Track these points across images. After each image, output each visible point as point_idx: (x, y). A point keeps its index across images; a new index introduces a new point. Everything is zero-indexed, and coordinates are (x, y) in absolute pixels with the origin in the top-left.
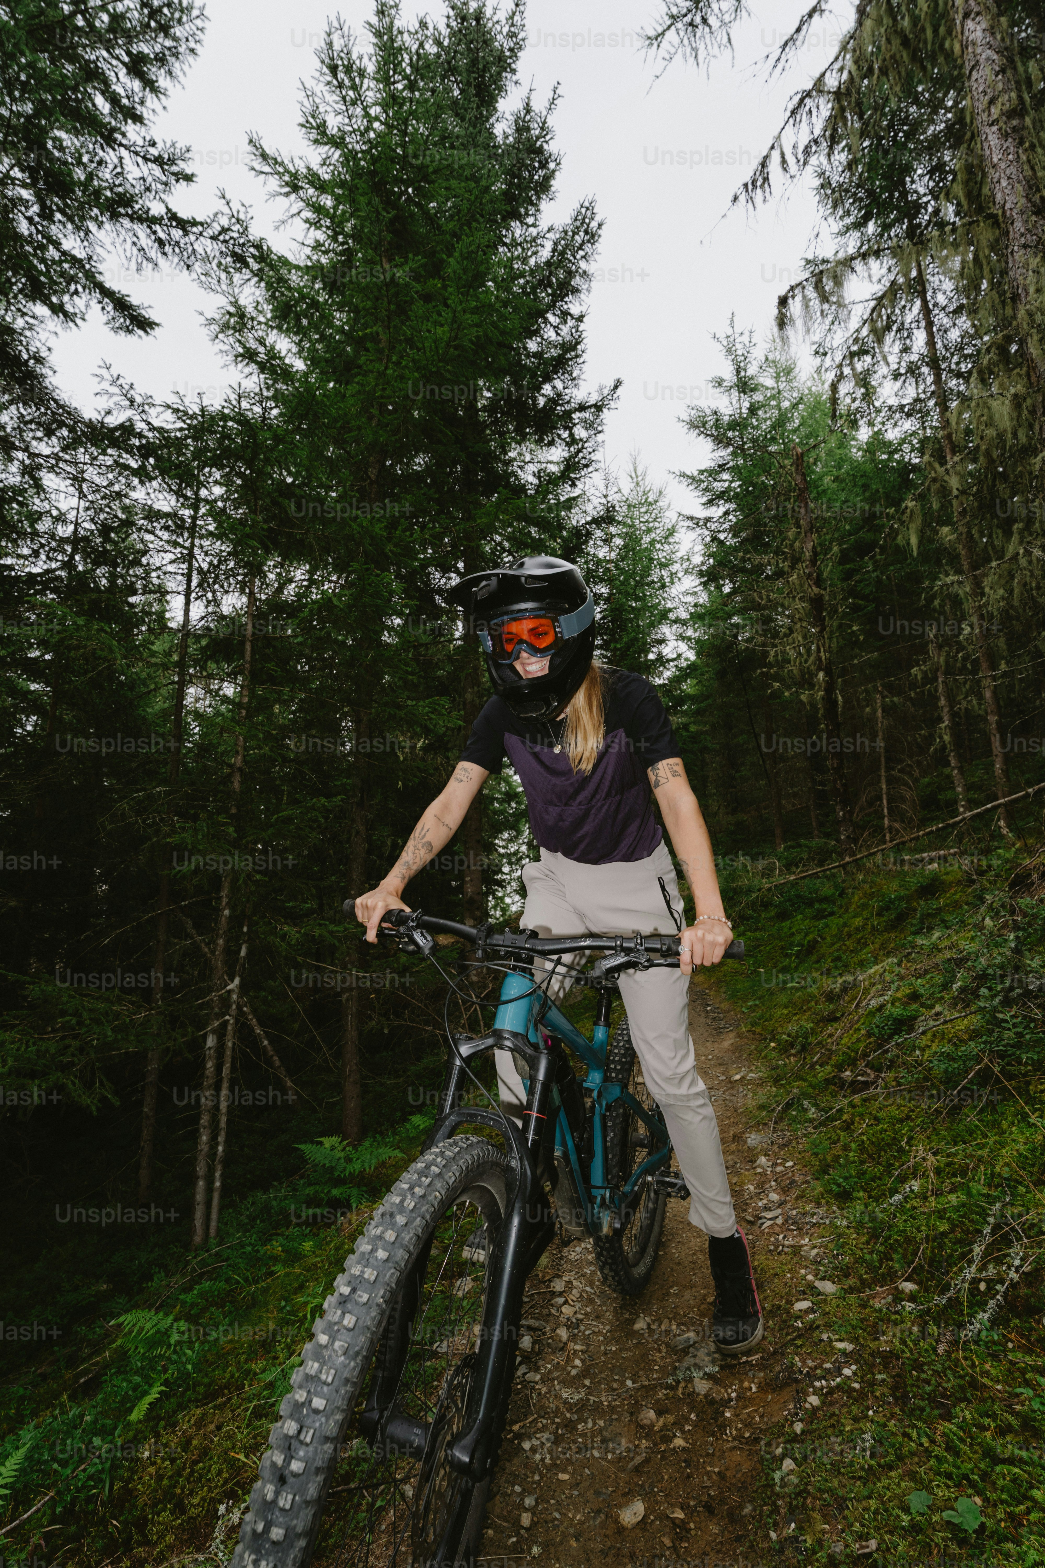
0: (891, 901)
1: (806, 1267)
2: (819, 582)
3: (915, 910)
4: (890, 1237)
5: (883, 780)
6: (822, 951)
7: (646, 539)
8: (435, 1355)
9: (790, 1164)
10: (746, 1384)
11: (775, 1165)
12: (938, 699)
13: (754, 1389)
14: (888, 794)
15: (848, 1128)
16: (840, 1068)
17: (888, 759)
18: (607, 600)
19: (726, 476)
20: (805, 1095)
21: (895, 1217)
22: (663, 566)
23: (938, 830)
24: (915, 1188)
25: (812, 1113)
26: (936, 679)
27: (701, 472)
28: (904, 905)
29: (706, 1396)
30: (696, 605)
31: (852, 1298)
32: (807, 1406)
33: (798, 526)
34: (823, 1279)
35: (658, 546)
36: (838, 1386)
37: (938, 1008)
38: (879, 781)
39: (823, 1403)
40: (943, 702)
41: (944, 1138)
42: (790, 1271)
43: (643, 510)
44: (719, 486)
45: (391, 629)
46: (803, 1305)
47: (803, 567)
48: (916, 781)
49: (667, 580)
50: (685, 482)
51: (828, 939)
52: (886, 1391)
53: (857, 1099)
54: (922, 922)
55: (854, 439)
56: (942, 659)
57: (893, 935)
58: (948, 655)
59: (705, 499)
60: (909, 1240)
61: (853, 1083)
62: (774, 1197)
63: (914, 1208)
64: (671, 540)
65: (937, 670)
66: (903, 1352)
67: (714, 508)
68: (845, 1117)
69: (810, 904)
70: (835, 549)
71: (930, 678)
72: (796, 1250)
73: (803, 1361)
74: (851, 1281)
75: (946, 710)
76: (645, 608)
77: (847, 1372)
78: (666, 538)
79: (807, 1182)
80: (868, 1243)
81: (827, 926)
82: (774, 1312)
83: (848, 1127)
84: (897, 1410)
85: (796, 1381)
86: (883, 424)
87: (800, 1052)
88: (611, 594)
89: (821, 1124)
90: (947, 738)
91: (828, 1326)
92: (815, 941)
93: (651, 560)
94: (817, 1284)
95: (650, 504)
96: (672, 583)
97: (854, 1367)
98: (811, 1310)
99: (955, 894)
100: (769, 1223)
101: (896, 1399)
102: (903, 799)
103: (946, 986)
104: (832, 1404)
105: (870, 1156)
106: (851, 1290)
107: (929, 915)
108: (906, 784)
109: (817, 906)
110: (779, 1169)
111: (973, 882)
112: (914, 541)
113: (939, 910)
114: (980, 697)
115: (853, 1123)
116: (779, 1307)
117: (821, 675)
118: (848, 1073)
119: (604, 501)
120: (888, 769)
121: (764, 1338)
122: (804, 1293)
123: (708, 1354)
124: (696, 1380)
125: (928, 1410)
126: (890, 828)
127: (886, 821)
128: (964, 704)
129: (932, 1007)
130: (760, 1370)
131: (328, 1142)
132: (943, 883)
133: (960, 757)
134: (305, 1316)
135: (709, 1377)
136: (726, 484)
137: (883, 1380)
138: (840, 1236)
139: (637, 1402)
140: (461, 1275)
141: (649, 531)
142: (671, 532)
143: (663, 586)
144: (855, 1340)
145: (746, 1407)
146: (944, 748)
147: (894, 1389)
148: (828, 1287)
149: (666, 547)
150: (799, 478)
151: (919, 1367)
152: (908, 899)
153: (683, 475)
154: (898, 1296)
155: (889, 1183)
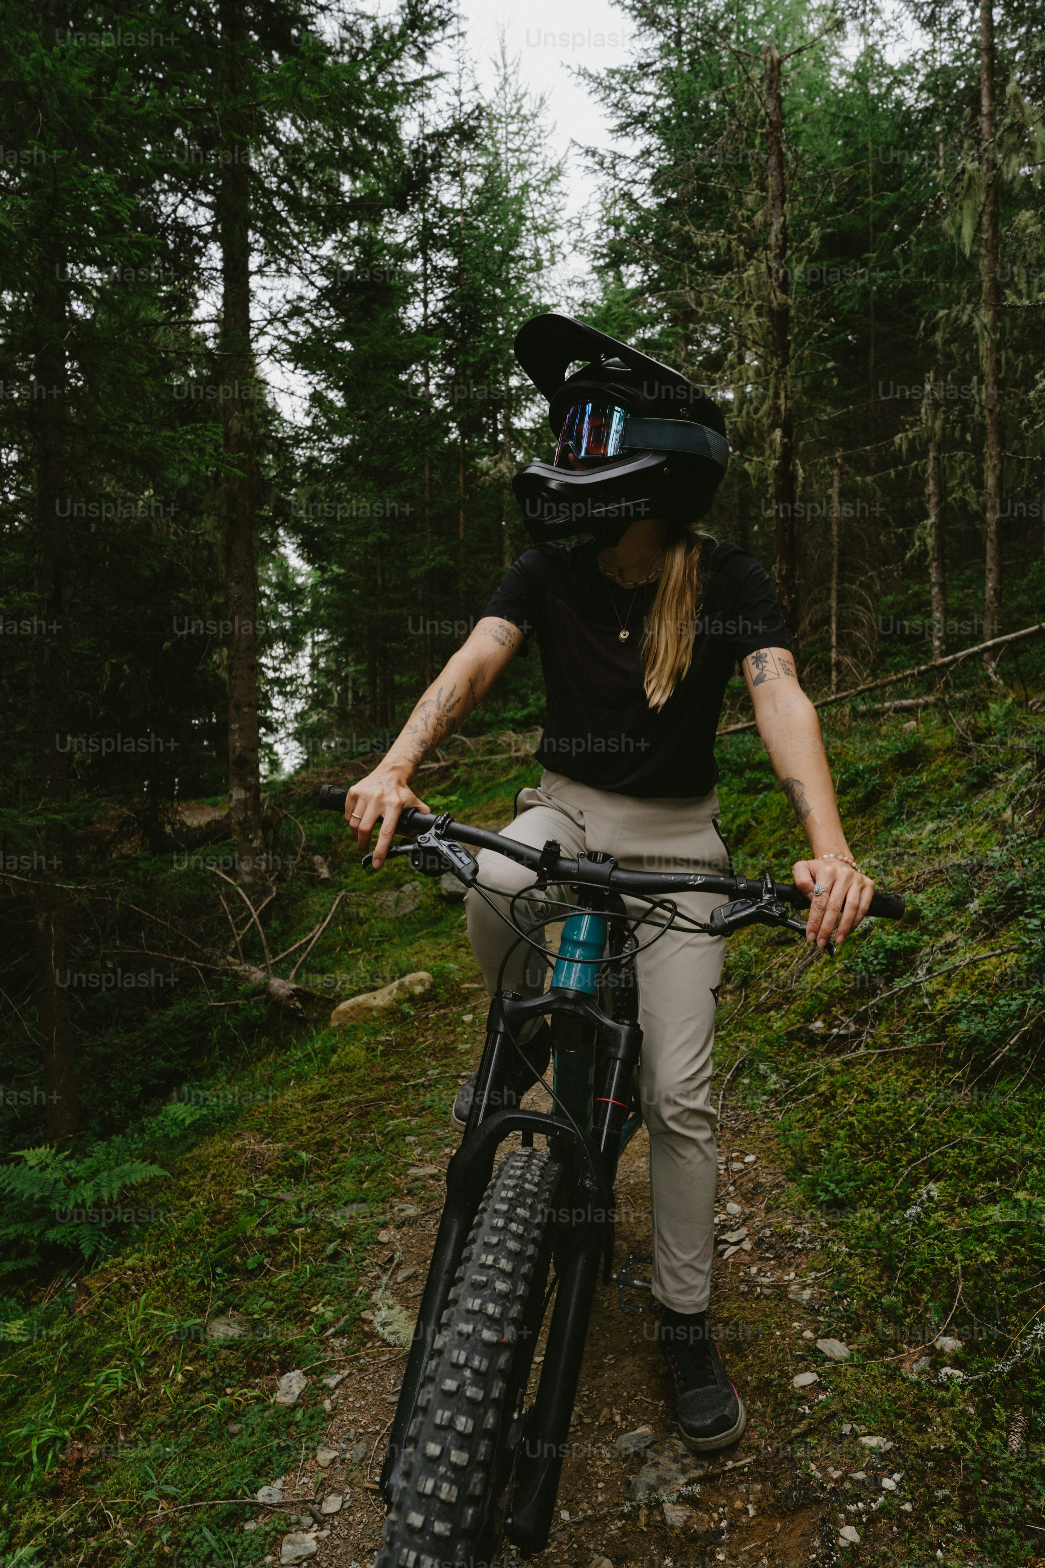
0: (858, 773)
1: (799, 1319)
2: (784, 286)
3: (889, 787)
4: (911, 1270)
5: (834, 595)
6: (758, 840)
7: (517, 181)
8: (260, 1509)
9: (750, 1158)
10: (738, 1504)
11: (730, 1160)
12: (925, 483)
13: (752, 1513)
14: (839, 616)
15: (826, 1103)
16: (809, 1017)
17: (842, 566)
18: (455, 278)
19: (650, 85)
20: (757, 1055)
21: (914, 1238)
22: (543, 231)
23: (921, 673)
24: (935, 1193)
25: (774, 1082)
26: (925, 453)
27: (612, 73)
28: (876, 779)
29: (685, 1529)
30: (584, 305)
31: (875, 1366)
32: (842, 1543)
33: (763, 188)
34: (826, 1336)
35: (533, 196)
36: (881, 1509)
37: (949, 936)
38: (828, 596)
39: (864, 1538)
40: (931, 488)
41: (970, 1123)
42: (779, 1326)
43: (513, 128)
44: (638, 102)
45: (82, 289)
46: (806, 1379)
47: (766, 259)
48: (876, 598)
49: (546, 256)
50: (587, 85)
51: (767, 823)
52: (953, 1515)
53: (836, 1062)
54: (900, 805)
55: (837, 54)
56: (938, 423)
57: (859, 822)
58: (946, 420)
59: (615, 123)
60: (941, 1274)
61: (825, 1038)
62: (734, 1208)
63: (940, 1226)
64: (554, 187)
65: (929, 439)
66: (964, 1450)
67: (628, 141)
68: (823, 1088)
69: (738, 771)
70: (815, 233)
71: (917, 450)
72: (780, 1290)
73: (823, 1469)
74: (865, 1338)
75: (934, 500)
76: (509, 300)
77: (888, 1484)
78: (547, 183)
79: (778, 1186)
80: (880, 1278)
81: (765, 805)
82: (763, 1388)
83: (826, 1101)
84: (973, 1544)
85: (817, 1501)
86: (882, 34)
87: (739, 988)
88: (460, 269)
89: (787, 1099)
90: (930, 541)
91: (850, 1413)
92: (748, 826)
93: (522, 218)
94: (821, 1344)
95: (525, 119)
96: (553, 263)
97: (897, 1477)
98: (819, 1387)
99: (941, 766)
100: (733, 1249)
101: (968, 1526)
102: (858, 624)
103: (959, 904)
104: (878, 1538)
105: (864, 1146)
106: (871, 1353)
107: (909, 795)
108: (863, 603)
109: (748, 775)
110: (737, 1166)
111: (968, 750)
112: (967, 231)
113: (923, 787)
114: (980, 484)
115: (833, 1096)
116: (769, 1382)
117: (778, 433)
118: (819, 1024)
119: (454, 101)
120: (841, 579)
121: (748, 1427)
122: (803, 1358)
123: (675, 1460)
124: (667, 1506)
125: (1016, 1541)
126: (838, 664)
127: (834, 654)
128: (957, 495)
129: (939, 934)
130: (755, 1481)
131: (33, 1156)
132: (927, 749)
133: (943, 569)
134: (28, 1457)
135: (685, 1500)
136: (650, 100)
137: (946, 1498)
138: (840, 1269)
139: (581, 1545)
140: (285, 1368)
141: (522, 167)
142: (556, 174)
143: (539, 267)
144: (890, 1433)
145: (744, 1541)
146: (924, 554)
147: (964, 1509)
148: (835, 1348)
149: (547, 199)
150: (771, 105)
151: (991, 1473)
152: (881, 770)
153: (584, 73)
154: (937, 1358)
155: (896, 1187)
